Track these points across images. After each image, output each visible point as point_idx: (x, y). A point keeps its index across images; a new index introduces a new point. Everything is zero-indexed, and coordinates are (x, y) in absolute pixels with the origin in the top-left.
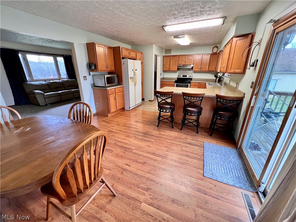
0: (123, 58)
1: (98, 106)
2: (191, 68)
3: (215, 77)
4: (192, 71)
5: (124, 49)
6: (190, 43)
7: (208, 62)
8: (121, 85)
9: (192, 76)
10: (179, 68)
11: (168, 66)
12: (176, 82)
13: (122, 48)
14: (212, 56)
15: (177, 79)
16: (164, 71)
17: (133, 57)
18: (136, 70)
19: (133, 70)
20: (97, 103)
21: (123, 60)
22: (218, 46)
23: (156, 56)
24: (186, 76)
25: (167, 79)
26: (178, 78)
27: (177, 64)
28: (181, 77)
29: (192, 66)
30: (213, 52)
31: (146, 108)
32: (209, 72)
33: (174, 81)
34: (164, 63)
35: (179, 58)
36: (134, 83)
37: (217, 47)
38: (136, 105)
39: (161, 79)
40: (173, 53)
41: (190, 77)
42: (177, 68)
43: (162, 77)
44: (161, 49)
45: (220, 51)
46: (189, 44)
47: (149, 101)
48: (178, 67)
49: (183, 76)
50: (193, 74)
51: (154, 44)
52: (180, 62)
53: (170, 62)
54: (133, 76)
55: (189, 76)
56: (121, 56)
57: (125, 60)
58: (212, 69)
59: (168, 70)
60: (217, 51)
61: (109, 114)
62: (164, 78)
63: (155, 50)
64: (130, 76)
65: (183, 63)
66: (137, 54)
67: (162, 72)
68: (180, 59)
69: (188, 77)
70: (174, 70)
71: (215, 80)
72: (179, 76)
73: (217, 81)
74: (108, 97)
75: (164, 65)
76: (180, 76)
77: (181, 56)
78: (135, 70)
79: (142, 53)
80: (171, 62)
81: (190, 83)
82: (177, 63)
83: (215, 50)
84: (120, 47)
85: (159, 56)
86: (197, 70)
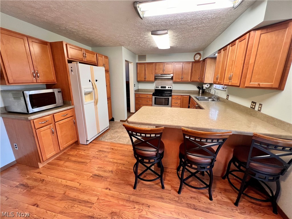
0: (70, 62)
1: (17, 149)
2: (171, 78)
3: (198, 88)
4: (171, 82)
5: (71, 47)
6: (171, 47)
7: (190, 71)
8: (70, 105)
9: (171, 87)
10: (156, 78)
11: (143, 75)
12: (153, 95)
13: (66, 45)
14: (194, 64)
15: (154, 91)
16: (139, 82)
17: (90, 61)
18: (96, 81)
19: (90, 81)
20: (15, 144)
21: (69, 65)
22: (201, 52)
23: (127, 62)
24: (165, 87)
25: (142, 91)
26: (156, 90)
27: (153, 73)
28: (160, 88)
29: (172, 75)
30: (195, 60)
31: (116, 135)
32: (192, 82)
33: (152, 94)
34: (138, 71)
35: (156, 65)
36: (93, 101)
37: (199, 54)
38: (100, 133)
39: (136, 91)
40: (148, 60)
41: (170, 89)
42: (154, 78)
43: (136, 88)
44: (133, 54)
45: (206, 58)
46: (169, 48)
47: (121, 121)
48: (155, 76)
49: (162, 87)
50: (173, 85)
51: (123, 45)
52: (157, 71)
53: (145, 71)
54: (91, 90)
55: (169, 87)
56: (67, 59)
57: (74, 64)
58: (195, 80)
59: (144, 80)
60: (200, 58)
61: (39, 164)
62: (139, 89)
63: (124, 55)
64: (85, 90)
65: (161, 72)
66: (99, 58)
67: (136, 83)
68: (157, 67)
69: (167, 88)
70: (151, 80)
71: (198, 92)
72: (156, 87)
73: (201, 93)
74: (33, 132)
75: (138, 74)
76: (158, 87)
77: (158, 64)
78: (93, 82)
79: (106, 57)
80: (147, 70)
81: (171, 96)
82: (153, 71)
83: (198, 58)
84: (62, 42)
85: (131, 63)
86: (178, 80)
